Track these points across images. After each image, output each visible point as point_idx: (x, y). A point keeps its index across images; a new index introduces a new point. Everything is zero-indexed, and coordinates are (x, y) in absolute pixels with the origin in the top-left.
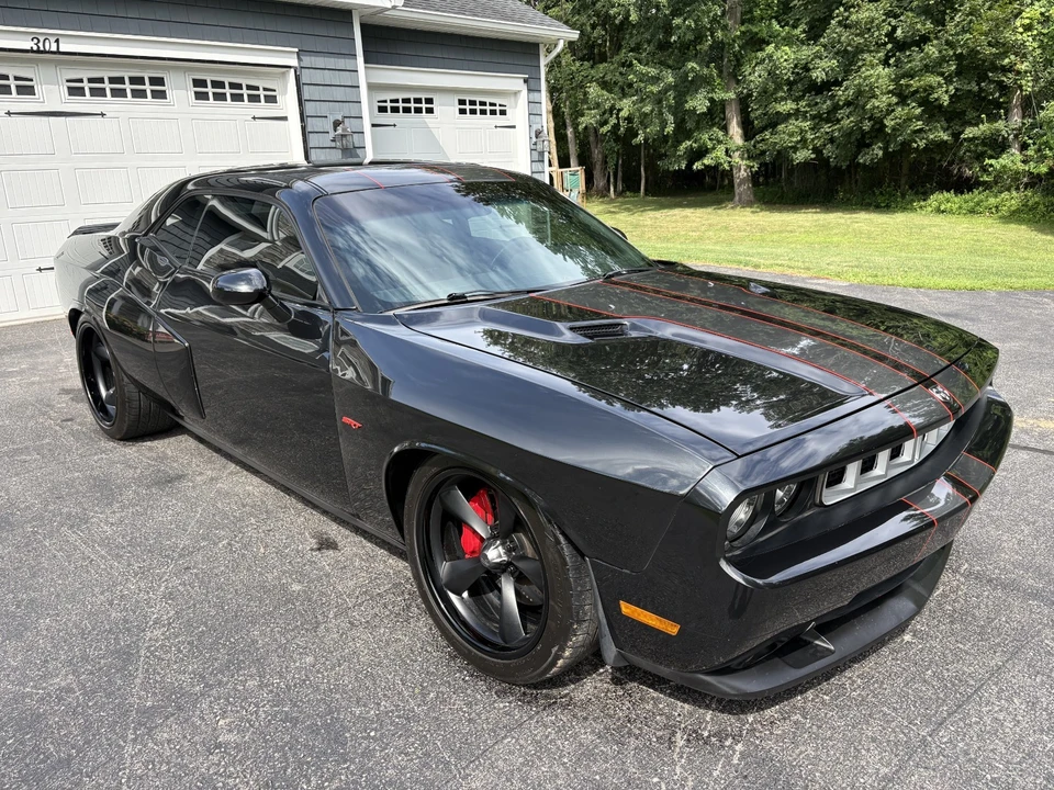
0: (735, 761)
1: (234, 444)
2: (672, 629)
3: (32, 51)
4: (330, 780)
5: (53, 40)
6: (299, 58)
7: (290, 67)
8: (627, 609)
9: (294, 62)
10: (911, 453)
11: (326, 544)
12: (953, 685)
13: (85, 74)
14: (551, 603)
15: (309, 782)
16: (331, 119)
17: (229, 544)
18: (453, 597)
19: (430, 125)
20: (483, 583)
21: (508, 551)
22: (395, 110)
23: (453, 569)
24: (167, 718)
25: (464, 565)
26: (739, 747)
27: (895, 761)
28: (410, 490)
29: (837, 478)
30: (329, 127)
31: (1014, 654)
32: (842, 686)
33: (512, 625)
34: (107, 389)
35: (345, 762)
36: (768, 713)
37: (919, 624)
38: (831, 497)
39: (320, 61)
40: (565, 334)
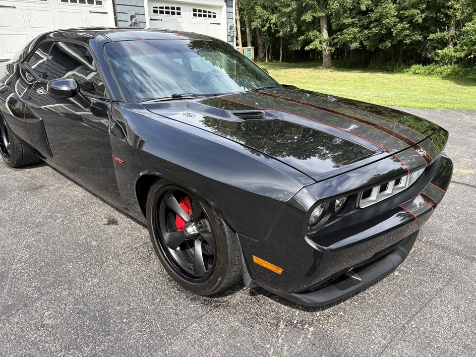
0: (309, 336)
1: (70, 172)
2: (280, 271)
4: (99, 346)
8: (256, 260)
10: (405, 182)
11: (112, 222)
12: (419, 298)
14: (218, 256)
15: (88, 346)
16: (129, 14)
17: (62, 221)
18: (171, 251)
19: (179, 21)
20: (187, 244)
21: (199, 228)
22: (162, 12)
23: (171, 236)
24: (18, 310)
25: (176, 235)
26: (311, 329)
27: (389, 337)
29: (367, 194)
30: (128, 19)
31: (448, 282)
32: (364, 298)
33: (200, 266)
34: (8, 142)
35: (108, 336)
36: (327, 311)
37: (402, 267)
38: (364, 204)
40: (232, 118)
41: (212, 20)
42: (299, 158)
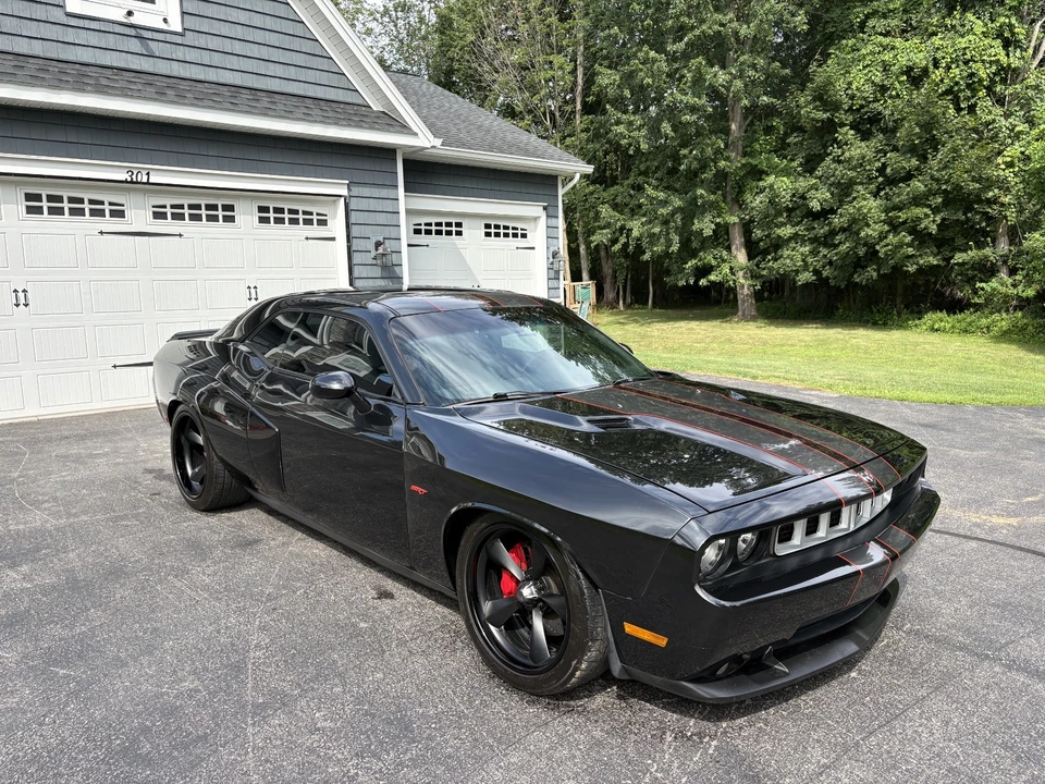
0: (711, 752)
1: (305, 511)
2: (662, 641)
3: (126, 182)
4: (405, 753)
5: (144, 173)
6: (349, 189)
7: (340, 196)
8: (629, 628)
9: (344, 192)
10: (847, 523)
11: (384, 595)
12: (886, 707)
13: (168, 202)
14: (572, 625)
15: (388, 754)
16: (374, 240)
17: (305, 592)
18: (493, 628)
19: (460, 246)
20: (516, 619)
21: (539, 590)
22: (428, 232)
23: (494, 606)
24: (276, 711)
25: (503, 603)
26: (714, 743)
27: (833, 755)
28: (463, 542)
29: (786, 536)
30: (371, 247)
31: (937, 689)
32: (798, 706)
33: (540, 649)
34: (193, 468)
35: (414, 742)
36: (738, 721)
37: (864, 665)
38: (782, 550)
39: (366, 191)
40: (584, 425)
41: (520, 242)
42: (691, 486)
